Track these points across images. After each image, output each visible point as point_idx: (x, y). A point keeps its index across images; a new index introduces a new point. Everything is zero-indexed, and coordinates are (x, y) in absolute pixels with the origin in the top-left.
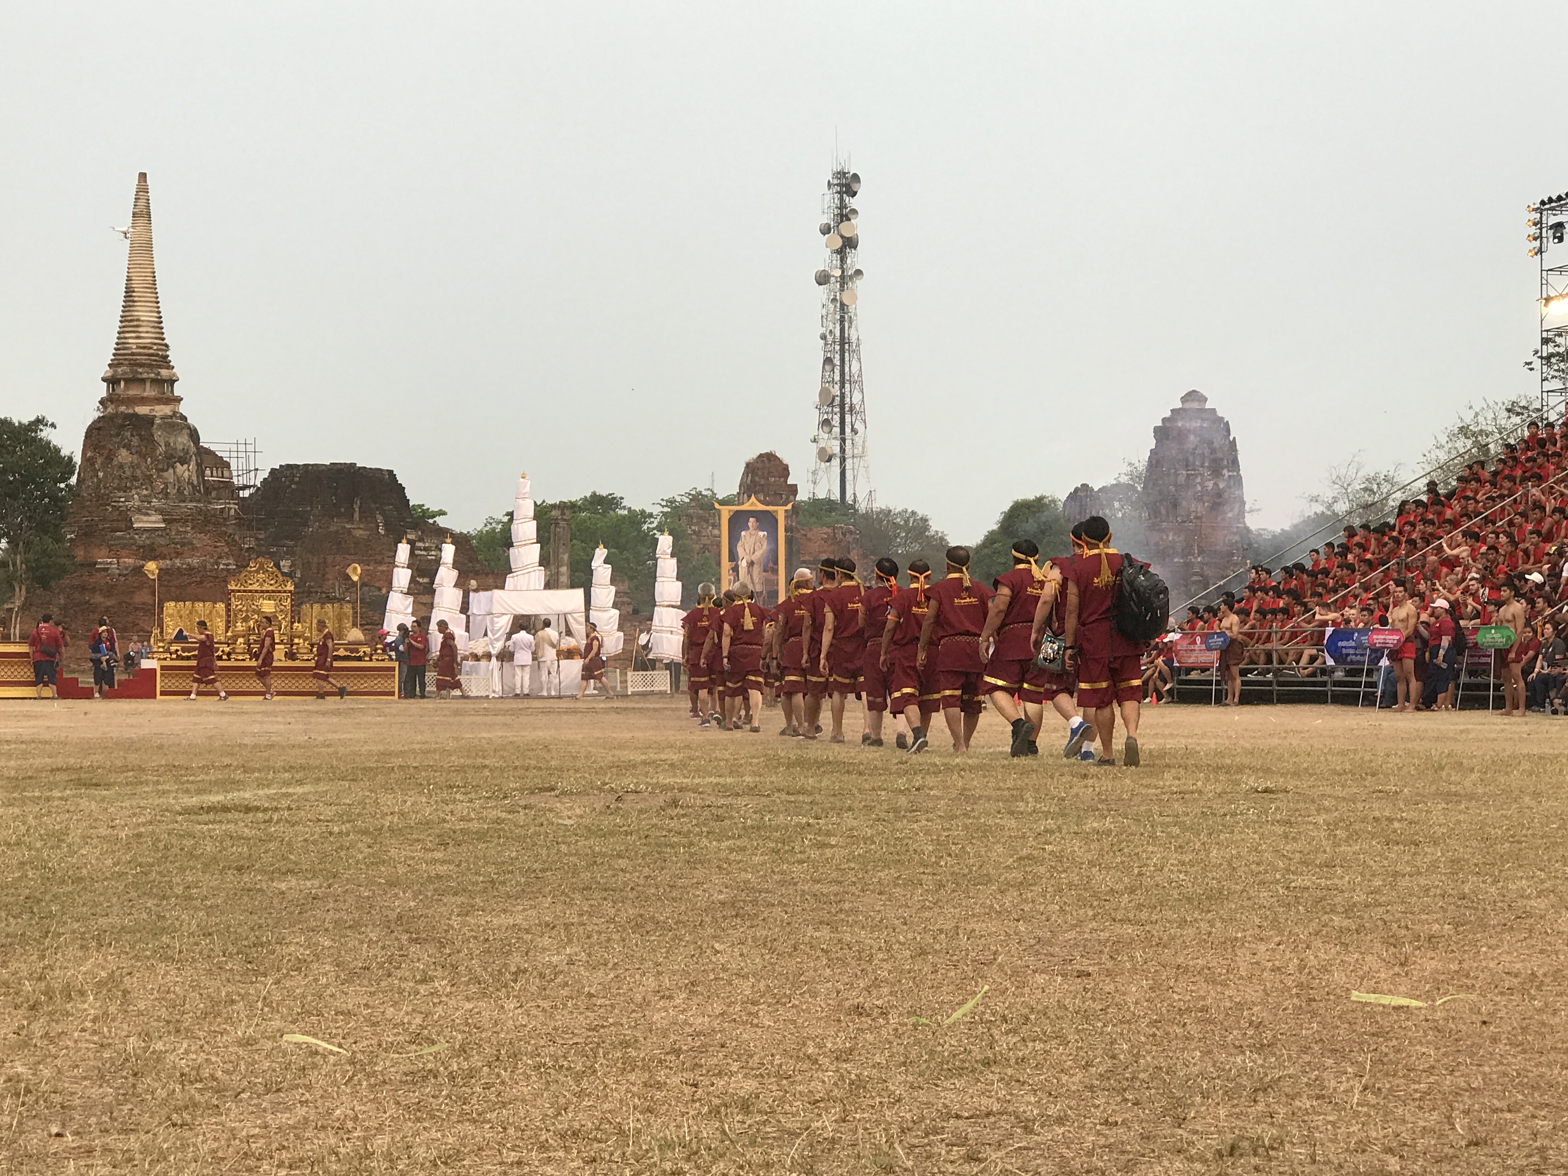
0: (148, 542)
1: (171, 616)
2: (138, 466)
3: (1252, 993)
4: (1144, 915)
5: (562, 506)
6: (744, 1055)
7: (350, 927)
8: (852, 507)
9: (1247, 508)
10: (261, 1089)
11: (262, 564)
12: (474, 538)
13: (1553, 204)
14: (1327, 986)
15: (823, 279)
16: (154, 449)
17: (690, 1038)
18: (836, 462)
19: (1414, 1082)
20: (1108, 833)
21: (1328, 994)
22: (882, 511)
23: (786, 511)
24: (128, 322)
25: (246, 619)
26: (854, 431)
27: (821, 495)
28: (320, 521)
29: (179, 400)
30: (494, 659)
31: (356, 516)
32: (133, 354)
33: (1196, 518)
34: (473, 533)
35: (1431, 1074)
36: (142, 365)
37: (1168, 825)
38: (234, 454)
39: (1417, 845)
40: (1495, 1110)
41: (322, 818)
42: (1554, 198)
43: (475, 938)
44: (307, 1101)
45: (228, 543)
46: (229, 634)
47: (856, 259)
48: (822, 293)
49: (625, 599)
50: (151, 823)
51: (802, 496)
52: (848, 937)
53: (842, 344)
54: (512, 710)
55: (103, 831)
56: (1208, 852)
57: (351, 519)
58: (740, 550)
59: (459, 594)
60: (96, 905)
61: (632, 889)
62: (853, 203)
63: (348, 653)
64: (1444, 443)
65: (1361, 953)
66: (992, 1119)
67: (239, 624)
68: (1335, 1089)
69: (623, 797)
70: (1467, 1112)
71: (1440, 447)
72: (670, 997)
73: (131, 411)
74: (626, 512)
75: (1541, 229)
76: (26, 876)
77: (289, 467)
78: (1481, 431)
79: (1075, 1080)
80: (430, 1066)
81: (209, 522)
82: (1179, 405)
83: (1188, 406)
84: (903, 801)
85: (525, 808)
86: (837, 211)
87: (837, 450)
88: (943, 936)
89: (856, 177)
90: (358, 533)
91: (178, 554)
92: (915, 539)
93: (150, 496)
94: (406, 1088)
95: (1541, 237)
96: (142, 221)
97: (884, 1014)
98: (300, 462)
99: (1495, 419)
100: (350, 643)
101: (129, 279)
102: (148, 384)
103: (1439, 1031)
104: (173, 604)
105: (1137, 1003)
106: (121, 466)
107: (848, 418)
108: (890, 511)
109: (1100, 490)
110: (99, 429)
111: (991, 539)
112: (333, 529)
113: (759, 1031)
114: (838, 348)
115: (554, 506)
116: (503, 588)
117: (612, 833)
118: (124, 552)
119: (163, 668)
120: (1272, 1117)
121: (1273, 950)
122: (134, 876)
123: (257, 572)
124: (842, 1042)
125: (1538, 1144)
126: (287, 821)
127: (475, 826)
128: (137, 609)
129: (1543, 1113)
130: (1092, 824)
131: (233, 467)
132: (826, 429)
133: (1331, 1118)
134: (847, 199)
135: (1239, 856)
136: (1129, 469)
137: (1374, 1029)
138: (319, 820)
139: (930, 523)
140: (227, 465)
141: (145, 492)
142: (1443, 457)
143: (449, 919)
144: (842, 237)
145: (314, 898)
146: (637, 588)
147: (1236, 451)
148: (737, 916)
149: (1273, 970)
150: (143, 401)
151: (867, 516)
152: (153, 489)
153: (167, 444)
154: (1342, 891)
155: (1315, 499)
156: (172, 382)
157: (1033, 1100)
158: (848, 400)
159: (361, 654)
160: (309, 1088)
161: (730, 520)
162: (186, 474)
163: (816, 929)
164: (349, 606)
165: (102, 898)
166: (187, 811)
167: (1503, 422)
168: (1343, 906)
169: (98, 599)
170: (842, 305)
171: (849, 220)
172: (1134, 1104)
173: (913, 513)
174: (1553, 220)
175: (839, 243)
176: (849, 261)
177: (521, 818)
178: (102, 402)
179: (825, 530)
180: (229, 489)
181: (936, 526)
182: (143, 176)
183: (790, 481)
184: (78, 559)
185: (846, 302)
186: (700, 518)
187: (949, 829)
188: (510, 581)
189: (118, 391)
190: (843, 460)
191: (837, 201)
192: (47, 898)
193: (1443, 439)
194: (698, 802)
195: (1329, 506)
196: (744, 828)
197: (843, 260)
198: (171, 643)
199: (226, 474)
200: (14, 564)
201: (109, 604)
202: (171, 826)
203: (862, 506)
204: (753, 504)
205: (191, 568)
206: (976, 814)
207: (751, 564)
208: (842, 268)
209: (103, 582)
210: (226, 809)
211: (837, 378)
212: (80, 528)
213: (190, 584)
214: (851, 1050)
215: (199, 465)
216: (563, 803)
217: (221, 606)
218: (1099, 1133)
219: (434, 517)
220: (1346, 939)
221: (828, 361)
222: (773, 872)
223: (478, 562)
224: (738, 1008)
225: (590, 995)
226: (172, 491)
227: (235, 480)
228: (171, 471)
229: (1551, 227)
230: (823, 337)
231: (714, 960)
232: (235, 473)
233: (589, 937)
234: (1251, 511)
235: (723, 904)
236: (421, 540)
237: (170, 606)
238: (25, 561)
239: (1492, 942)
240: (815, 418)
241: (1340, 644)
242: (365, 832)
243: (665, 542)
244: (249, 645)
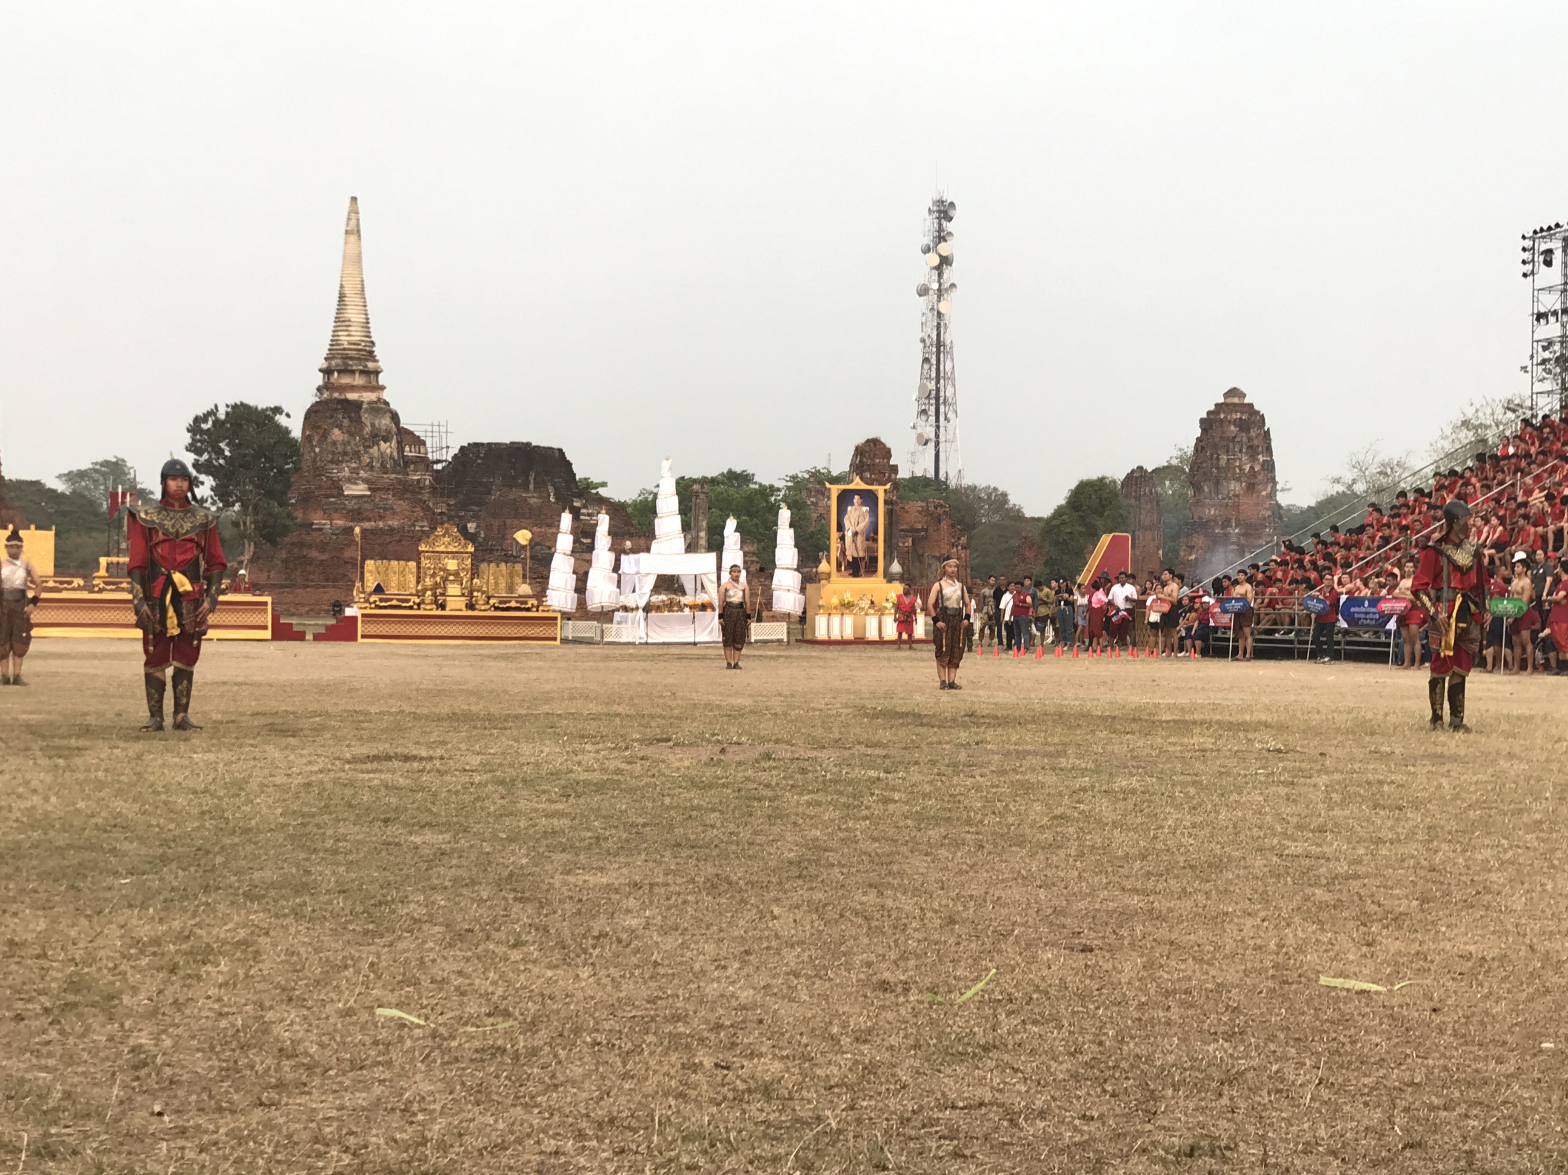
0: (356, 507)
1: (370, 572)
2: (349, 443)
3: (1231, 975)
4: (1150, 884)
5: (704, 481)
6: (775, 1035)
7: (466, 885)
8: (945, 483)
9: (1279, 487)
10: (346, 1065)
11: (447, 529)
12: (629, 506)
13: (1544, 234)
14: (1301, 967)
15: (923, 291)
16: (362, 430)
17: (734, 1012)
18: (931, 445)
19: (1365, 1075)
20: (1133, 791)
21: (1300, 976)
22: (969, 487)
23: (885, 491)
24: (341, 322)
25: (433, 576)
26: (946, 418)
27: (919, 473)
28: (500, 490)
29: (383, 388)
30: (640, 611)
31: (532, 487)
32: (344, 349)
33: (1235, 495)
34: (630, 502)
35: (1381, 1066)
36: (352, 358)
37: (1184, 784)
38: (429, 434)
39: (1401, 810)
40: (1432, 1108)
41: (468, 768)
42: (1545, 228)
43: (571, 898)
44: (384, 1080)
45: (423, 509)
46: (419, 588)
47: (950, 275)
48: (923, 303)
49: (754, 559)
50: (321, 771)
51: (903, 474)
52: (890, 903)
53: (938, 345)
54: (653, 655)
55: (279, 780)
56: (1218, 812)
57: (527, 489)
58: (846, 522)
59: (612, 556)
60: (256, 857)
61: (716, 846)
62: (948, 226)
63: (518, 605)
64: (1449, 433)
65: (1336, 933)
66: (984, 1110)
67: (427, 579)
68: (1293, 1082)
69: (728, 749)
70: (1406, 1110)
71: (1445, 438)
72: (725, 968)
73: (342, 397)
74: (757, 487)
75: (1533, 254)
76: (204, 826)
77: (476, 445)
78: (1481, 424)
79: (1062, 1069)
80: (500, 1042)
81: (407, 490)
82: (1222, 400)
83: (1229, 400)
84: (962, 756)
85: (642, 759)
86: (936, 234)
87: (932, 436)
88: (972, 903)
89: (952, 204)
90: (533, 501)
91: (381, 518)
92: (996, 511)
93: (358, 468)
94: (473, 1066)
95: (1533, 261)
96: (353, 238)
97: (906, 990)
98: (485, 441)
99: (1493, 414)
100: (520, 596)
101: (342, 286)
102: (357, 375)
103: (1394, 1019)
104: (372, 562)
105: (1129, 983)
106: (334, 443)
107: (942, 408)
108: (975, 487)
109: (1153, 471)
110: (316, 412)
111: (1059, 512)
112: (511, 497)
113: (795, 1005)
114: (934, 349)
115: (695, 481)
116: (648, 550)
117: (710, 786)
118: (335, 515)
119: (363, 616)
120: (1233, 1112)
121: (1258, 927)
122: (294, 827)
123: (444, 536)
124: (862, 1022)
125: (1466, 1147)
126: (438, 771)
127: (596, 777)
128: (346, 563)
129: (1475, 1112)
130: (1122, 782)
131: (428, 444)
132: (924, 417)
133: (1284, 1115)
134: (944, 223)
135: (1244, 819)
136: (1179, 453)
137: (1336, 1016)
138: (465, 770)
139: (1009, 497)
140: (423, 443)
141: (354, 465)
142: (1448, 447)
143: (552, 878)
144: (940, 256)
145: (442, 854)
146: (764, 549)
147: (1270, 439)
148: (799, 877)
149: (1254, 949)
150: (353, 388)
151: (956, 491)
152: (360, 462)
153: (373, 425)
154: (1328, 860)
155: (1337, 481)
156: (377, 373)
157: (1023, 1089)
158: (942, 394)
159: (529, 605)
160: (389, 1064)
161: (839, 497)
162: (388, 451)
163: (865, 894)
164: (520, 565)
165: (262, 851)
166: (354, 760)
167: (1500, 417)
168: (1326, 878)
169: (314, 553)
170: (939, 314)
171: (946, 241)
172: (1111, 1096)
173: (995, 489)
174: (1544, 247)
175: (936, 261)
176: (945, 276)
177: (638, 768)
178: (319, 389)
179: (920, 503)
180: (425, 463)
181: (1014, 500)
182: (354, 199)
183: (892, 462)
184: (299, 521)
185: (942, 311)
186: (817, 491)
187: (997, 786)
188: (654, 545)
189: (332, 380)
190: (937, 444)
191: (936, 226)
192: (217, 849)
193: (1448, 431)
194: (789, 755)
195: (1349, 487)
196: (824, 782)
197: (940, 275)
198: (370, 594)
199: (422, 450)
200: (245, 524)
201: (323, 558)
202: (338, 775)
203: (953, 483)
204: (858, 484)
205: (392, 529)
206: (1023, 769)
207: (856, 534)
208: (939, 281)
209: (318, 540)
210: (388, 758)
211: (933, 375)
212: (300, 494)
213: (390, 542)
214: (869, 1031)
215: (399, 443)
216: (675, 754)
217: (412, 564)
218: (1076, 1129)
219: (596, 488)
220: (1324, 916)
221: (926, 360)
222: (839, 829)
223: (632, 525)
224: (780, 981)
225: (656, 964)
226: (376, 464)
227: (430, 456)
228: (376, 448)
229: (1542, 253)
230: (923, 341)
231: (770, 925)
232: (430, 450)
233: (668, 899)
234: (1283, 490)
235: (791, 863)
236: (585, 507)
237: (370, 564)
238: (255, 522)
239: (1453, 920)
240: (915, 408)
241: (1352, 610)
242: (502, 782)
243: (785, 515)
244: (436, 597)
